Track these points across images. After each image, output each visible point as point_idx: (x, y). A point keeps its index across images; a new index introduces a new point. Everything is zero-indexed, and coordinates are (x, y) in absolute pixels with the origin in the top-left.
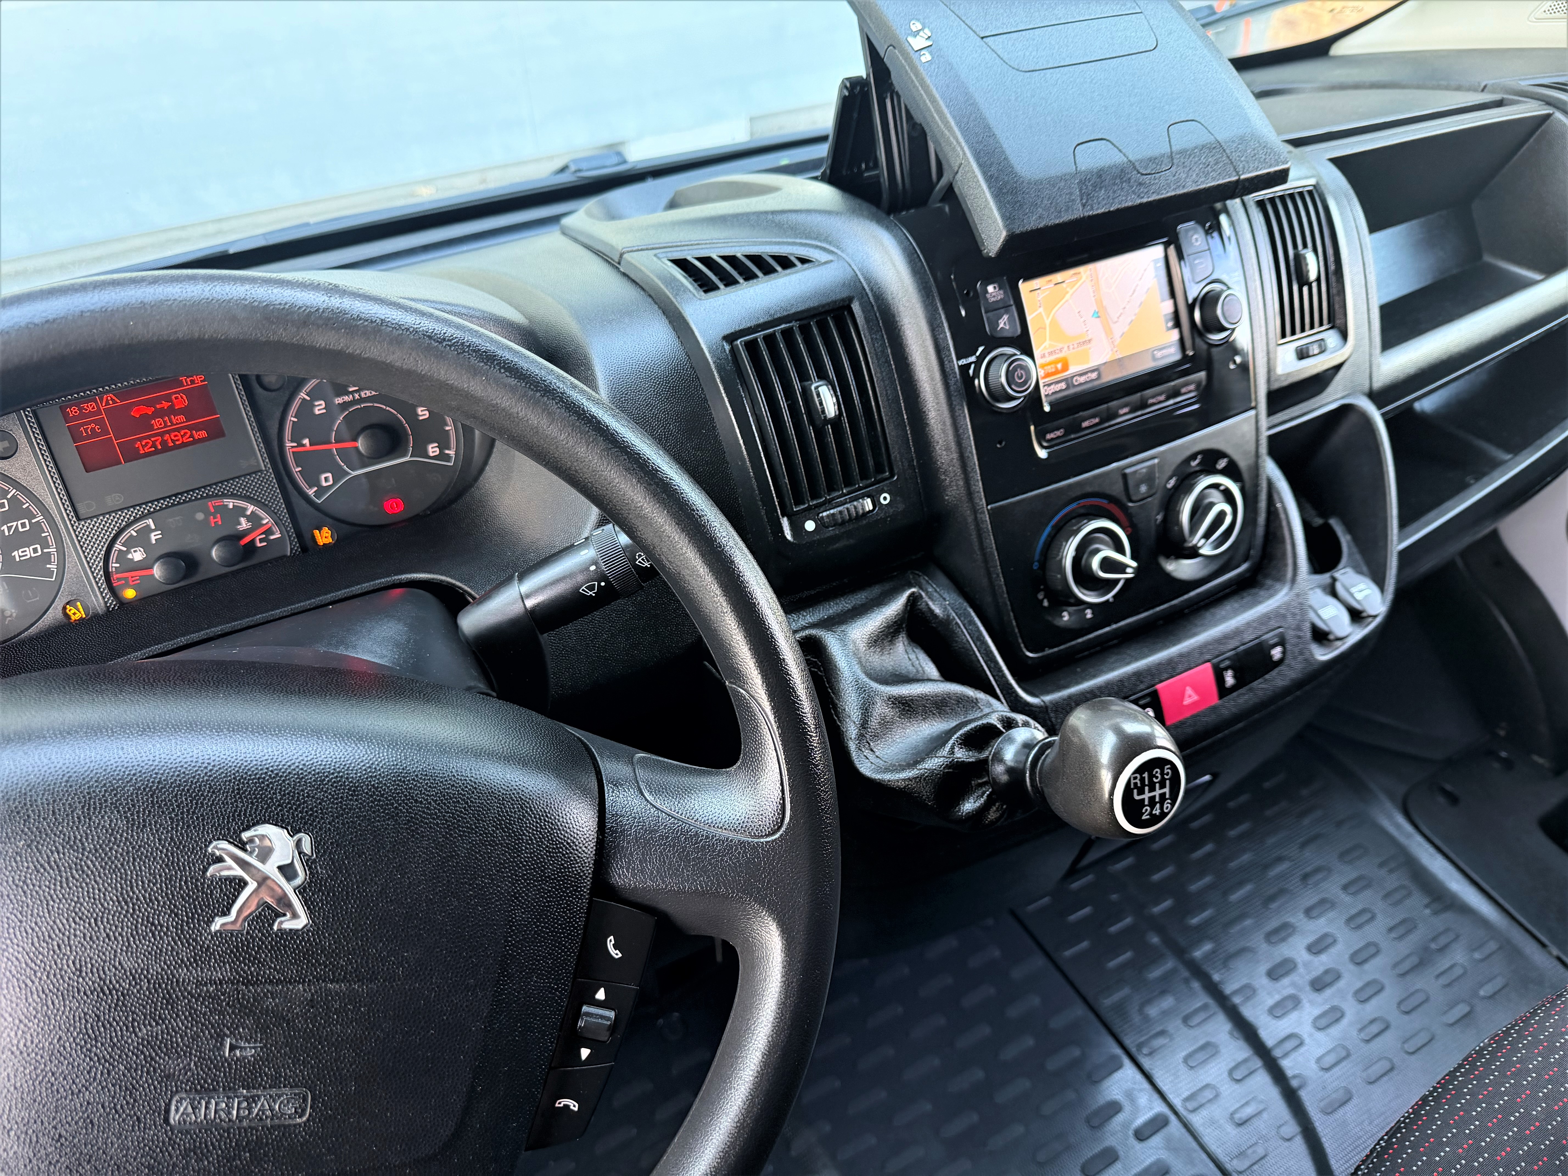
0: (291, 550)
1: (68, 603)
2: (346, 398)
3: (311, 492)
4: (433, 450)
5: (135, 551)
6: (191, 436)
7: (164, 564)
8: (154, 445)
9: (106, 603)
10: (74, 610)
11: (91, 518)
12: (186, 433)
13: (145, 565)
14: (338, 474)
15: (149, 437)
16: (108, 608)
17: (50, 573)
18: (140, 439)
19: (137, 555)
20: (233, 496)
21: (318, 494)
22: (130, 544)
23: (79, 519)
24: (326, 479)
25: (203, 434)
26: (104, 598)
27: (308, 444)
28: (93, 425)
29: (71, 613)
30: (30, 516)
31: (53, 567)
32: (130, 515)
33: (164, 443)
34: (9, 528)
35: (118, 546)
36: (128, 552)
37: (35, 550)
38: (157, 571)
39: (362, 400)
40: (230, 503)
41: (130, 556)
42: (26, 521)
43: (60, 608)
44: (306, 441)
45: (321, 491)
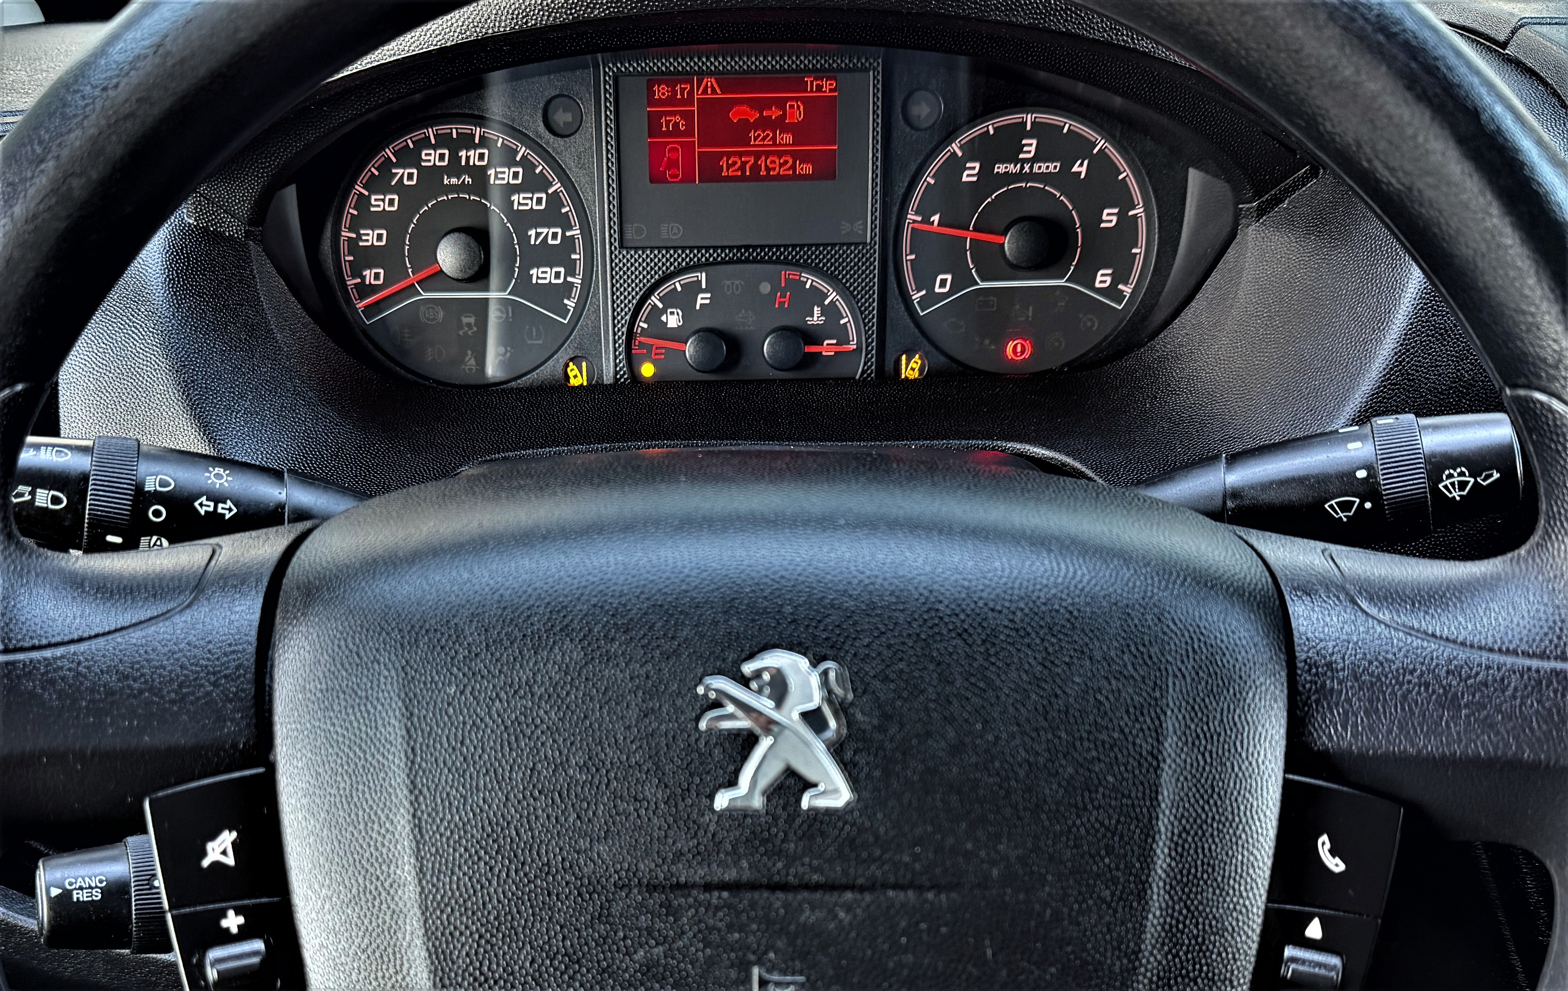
0: (863, 372)
1: (572, 360)
2: (1012, 168)
3: (916, 296)
4: (1103, 278)
5: (672, 313)
6: (793, 167)
7: (700, 341)
8: (742, 168)
9: (616, 373)
10: (576, 371)
11: (636, 249)
12: (786, 162)
13: (679, 336)
14: (962, 279)
15: (740, 154)
16: (617, 380)
17: (563, 312)
18: (729, 155)
19: (673, 320)
20: (817, 271)
21: (925, 302)
22: (670, 301)
23: (622, 246)
24: (943, 283)
25: (808, 169)
26: (616, 366)
27: (936, 223)
28: (678, 118)
29: (571, 374)
30: (566, 225)
31: (570, 304)
32: (682, 259)
33: (756, 168)
34: (538, 235)
35: (654, 300)
36: (664, 311)
37: (557, 275)
38: (689, 349)
39: (1031, 176)
40: (810, 280)
41: (664, 318)
42: (559, 231)
43: (562, 362)
44: (936, 218)
45: (931, 298)
